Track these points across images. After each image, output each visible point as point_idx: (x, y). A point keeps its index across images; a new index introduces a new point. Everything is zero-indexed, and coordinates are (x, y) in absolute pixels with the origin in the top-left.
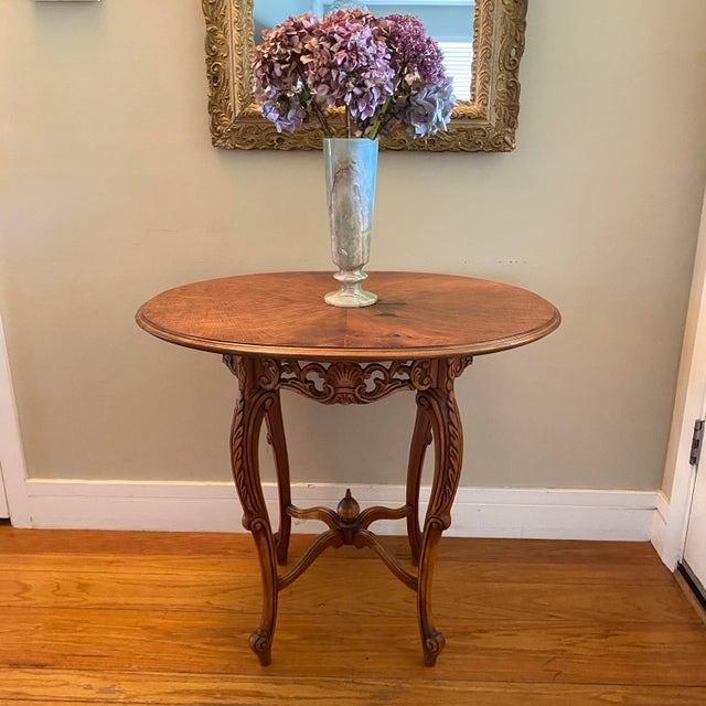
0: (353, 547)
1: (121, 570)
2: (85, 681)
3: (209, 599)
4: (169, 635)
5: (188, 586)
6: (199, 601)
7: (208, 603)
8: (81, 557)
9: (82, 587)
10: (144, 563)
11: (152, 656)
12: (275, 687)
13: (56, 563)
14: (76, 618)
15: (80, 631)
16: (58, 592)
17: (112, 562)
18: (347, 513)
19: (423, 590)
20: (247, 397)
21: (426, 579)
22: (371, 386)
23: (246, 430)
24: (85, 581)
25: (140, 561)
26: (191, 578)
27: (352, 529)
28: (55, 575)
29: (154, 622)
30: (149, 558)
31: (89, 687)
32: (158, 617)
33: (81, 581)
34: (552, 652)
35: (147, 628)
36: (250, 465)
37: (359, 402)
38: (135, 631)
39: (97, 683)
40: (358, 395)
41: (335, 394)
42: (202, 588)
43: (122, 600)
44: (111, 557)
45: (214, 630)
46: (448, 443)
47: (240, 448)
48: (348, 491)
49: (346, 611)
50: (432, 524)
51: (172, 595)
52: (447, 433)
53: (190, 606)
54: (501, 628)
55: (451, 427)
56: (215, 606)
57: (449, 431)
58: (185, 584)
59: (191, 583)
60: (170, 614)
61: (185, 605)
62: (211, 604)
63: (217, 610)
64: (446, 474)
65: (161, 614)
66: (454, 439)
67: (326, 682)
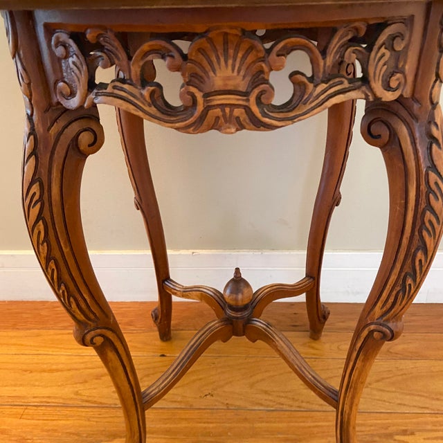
3: (80, 387)
5: (57, 370)
7: (77, 393)
10: (13, 341)
18: (236, 300)
19: (347, 408)
20: (39, 129)
22: (282, 92)
27: (242, 318)
32: (14, 416)
37: (258, 125)
40: (255, 109)
41: (208, 109)
46: (423, 205)
47: (41, 222)
48: (237, 270)
49: (238, 403)
50: (371, 332)
51: (37, 383)
52: (423, 187)
53: (55, 398)
54: (429, 427)
55: (433, 176)
56: (85, 398)
57: (428, 182)
58: (54, 367)
59: (60, 366)
60: (31, 411)
61: (49, 397)
62: (80, 395)
63: (87, 404)
64: (409, 261)
65: (20, 410)
66: (436, 197)
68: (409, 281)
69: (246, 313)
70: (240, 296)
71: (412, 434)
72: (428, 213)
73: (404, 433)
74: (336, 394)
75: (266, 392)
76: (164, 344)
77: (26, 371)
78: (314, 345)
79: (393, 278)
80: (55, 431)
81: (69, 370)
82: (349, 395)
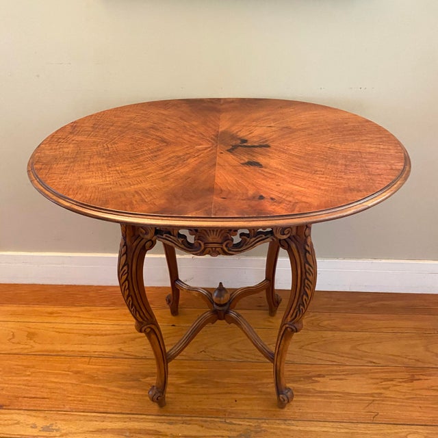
0: (224, 321)
1: (59, 320)
2: (32, 421)
3: (121, 346)
4: (92, 379)
5: (106, 335)
6: (114, 349)
7: (120, 350)
8: (31, 309)
9: (31, 335)
10: (74, 314)
11: (80, 397)
12: (169, 426)
13: (14, 314)
14: (25, 364)
15: (29, 375)
16: (13, 340)
17: (51, 313)
18: (220, 301)
19: (278, 364)
21: (281, 358)
22: (237, 240)
23: (130, 269)
24: (33, 330)
26: (108, 327)
27: (223, 310)
28: (11, 325)
29: (81, 366)
31: (34, 426)
32: (84, 363)
33: (28, 330)
35: (77, 372)
36: (137, 292)
38: (68, 374)
39: (41, 423)
40: (225, 249)
42: (116, 336)
43: (58, 347)
44: (50, 309)
45: (124, 374)
47: (127, 282)
48: (221, 283)
49: (220, 357)
50: (286, 328)
51: (95, 343)
53: (108, 352)
54: (334, 373)
55: (307, 265)
56: (126, 353)
57: (305, 268)
58: (104, 332)
59: (108, 332)
60: (93, 360)
61: (104, 352)
62: (123, 350)
63: (127, 357)
64: (301, 298)
65: (87, 360)
66: (310, 275)
67: (206, 421)
69: (225, 308)
70: (222, 298)
71: (324, 376)
72: (306, 281)
73: (319, 376)
74: (273, 355)
75: (238, 351)
76: (173, 318)
77: (86, 335)
78: (271, 320)
80: (110, 372)
81: (114, 334)
82: (279, 357)
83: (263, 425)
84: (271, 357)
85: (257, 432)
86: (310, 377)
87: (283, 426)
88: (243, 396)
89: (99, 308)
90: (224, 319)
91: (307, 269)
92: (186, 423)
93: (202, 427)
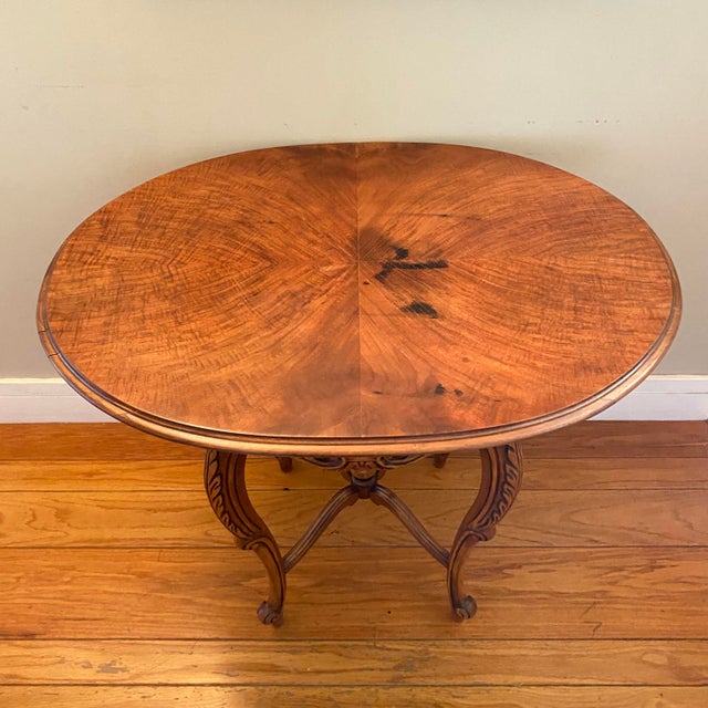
1: (105, 486)
2: (82, 656)
3: (207, 527)
4: (167, 585)
5: (182, 509)
6: (195, 533)
7: (207, 534)
8: (55, 467)
9: (62, 515)
10: (126, 475)
11: (151, 616)
12: (291, 657)
13: (29, 478)
14: (60, 564)
15: (67, 583)
16: (34, 524)
17: (90, 474)
24: (63, 506)
25: (123, 471)
26: (184, 496)
28: (28, 497)
29: (151, 565)
30: (133, 465)
31: (88, 666)
32: (151, 558)
33: (58, 505)
34: (592, 594)
35: (142, 575)
38: (128, 580)
39: (98, 659)
42: (198, 510)
43: (108, 534)
44: (87, 467)
45: (217, 576)
46: (502, 480)
50: (470, 535)
51: (165, 524)
52: (502, 471)
53: (186, 539)
54: (536, 561)
55: (508, 467)
56: (215, 538)
57: (505, 470)
58: (177, 505)
59: (184, 505)
60: (167, 553)
61: (180, 539)
62: (210, 535)
63: (216, 545)
65: (155, 553)
66: (511, 478)
67: (345, 647)
68: (496, 515)
69: (370, 484)
71: (520, 567)
72: (506, 486)
73: (512, 566)
74: (448, 556)
77: (149, 510)
78: (437, 474)
79: (485, 511)
80: (194, 572)
81: (194, 508)
82: (457, 563)
83: (431, 649)
84: (444, 559)
85: (421, 661)
86: (500, 569)
87: (461, 650)
88: (399, 604)
89: (164, 463)
90: (368, 497)
91: (508, 471)
92: (317, 651)
93: (341, 655)
